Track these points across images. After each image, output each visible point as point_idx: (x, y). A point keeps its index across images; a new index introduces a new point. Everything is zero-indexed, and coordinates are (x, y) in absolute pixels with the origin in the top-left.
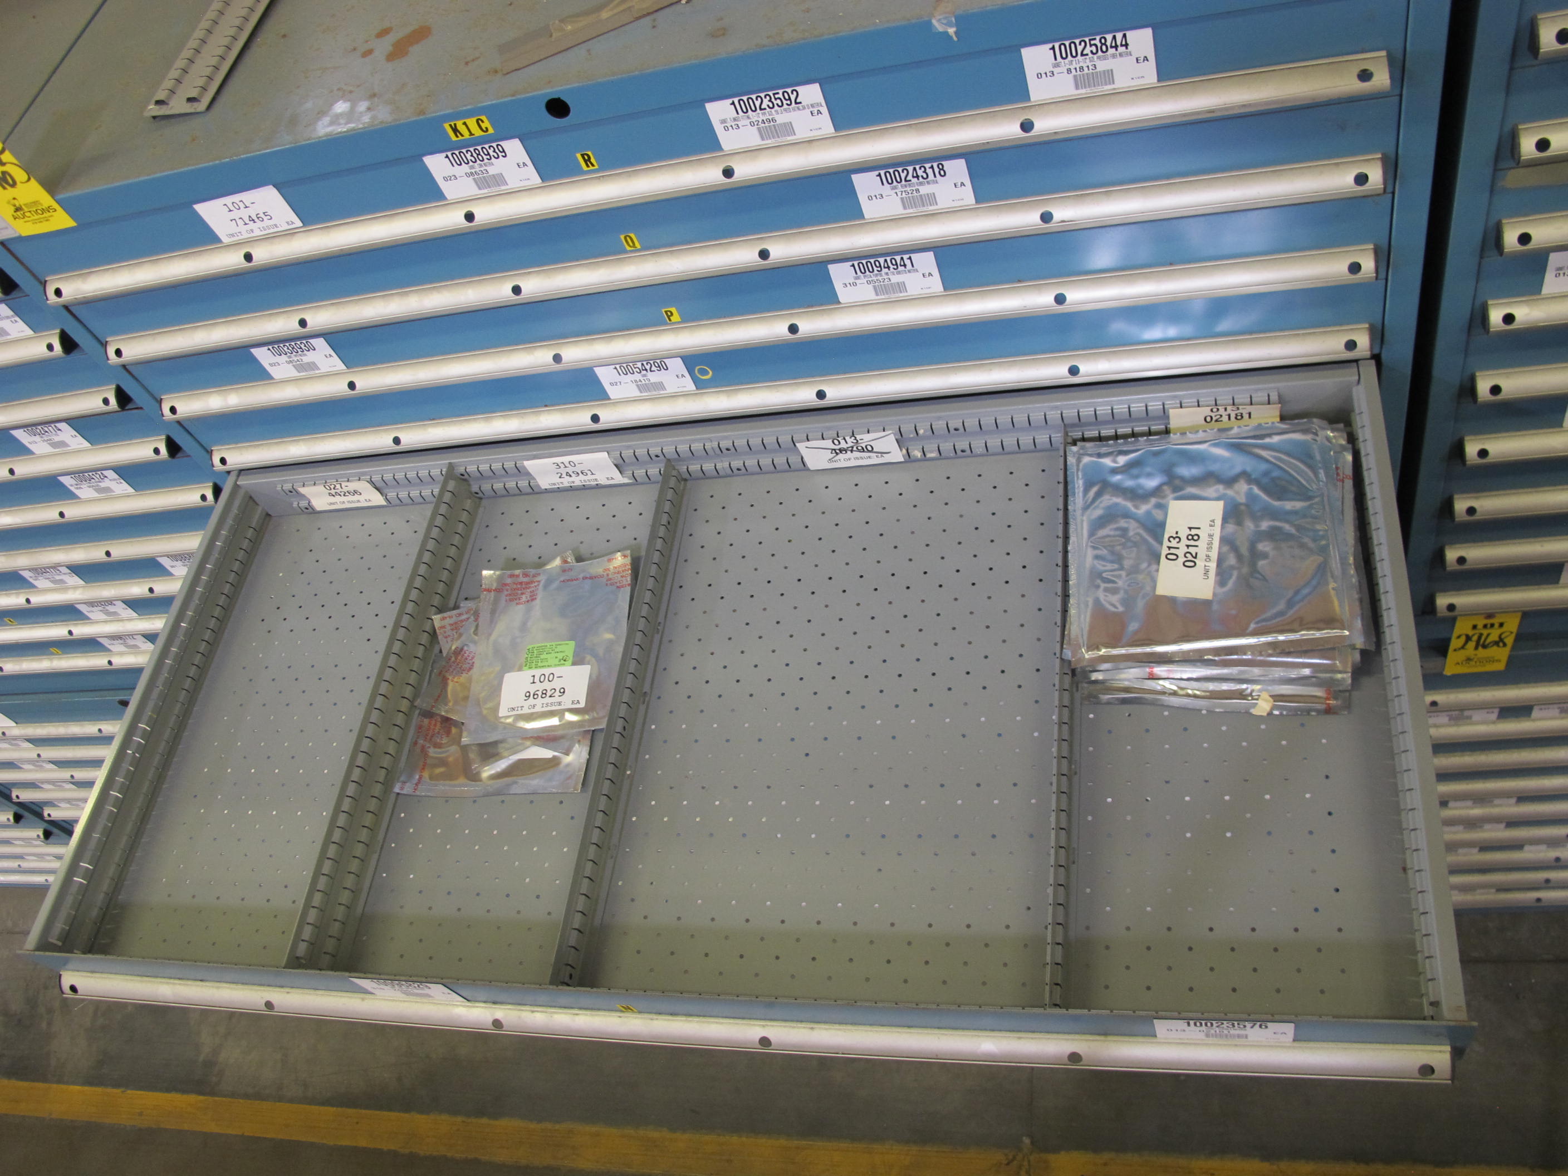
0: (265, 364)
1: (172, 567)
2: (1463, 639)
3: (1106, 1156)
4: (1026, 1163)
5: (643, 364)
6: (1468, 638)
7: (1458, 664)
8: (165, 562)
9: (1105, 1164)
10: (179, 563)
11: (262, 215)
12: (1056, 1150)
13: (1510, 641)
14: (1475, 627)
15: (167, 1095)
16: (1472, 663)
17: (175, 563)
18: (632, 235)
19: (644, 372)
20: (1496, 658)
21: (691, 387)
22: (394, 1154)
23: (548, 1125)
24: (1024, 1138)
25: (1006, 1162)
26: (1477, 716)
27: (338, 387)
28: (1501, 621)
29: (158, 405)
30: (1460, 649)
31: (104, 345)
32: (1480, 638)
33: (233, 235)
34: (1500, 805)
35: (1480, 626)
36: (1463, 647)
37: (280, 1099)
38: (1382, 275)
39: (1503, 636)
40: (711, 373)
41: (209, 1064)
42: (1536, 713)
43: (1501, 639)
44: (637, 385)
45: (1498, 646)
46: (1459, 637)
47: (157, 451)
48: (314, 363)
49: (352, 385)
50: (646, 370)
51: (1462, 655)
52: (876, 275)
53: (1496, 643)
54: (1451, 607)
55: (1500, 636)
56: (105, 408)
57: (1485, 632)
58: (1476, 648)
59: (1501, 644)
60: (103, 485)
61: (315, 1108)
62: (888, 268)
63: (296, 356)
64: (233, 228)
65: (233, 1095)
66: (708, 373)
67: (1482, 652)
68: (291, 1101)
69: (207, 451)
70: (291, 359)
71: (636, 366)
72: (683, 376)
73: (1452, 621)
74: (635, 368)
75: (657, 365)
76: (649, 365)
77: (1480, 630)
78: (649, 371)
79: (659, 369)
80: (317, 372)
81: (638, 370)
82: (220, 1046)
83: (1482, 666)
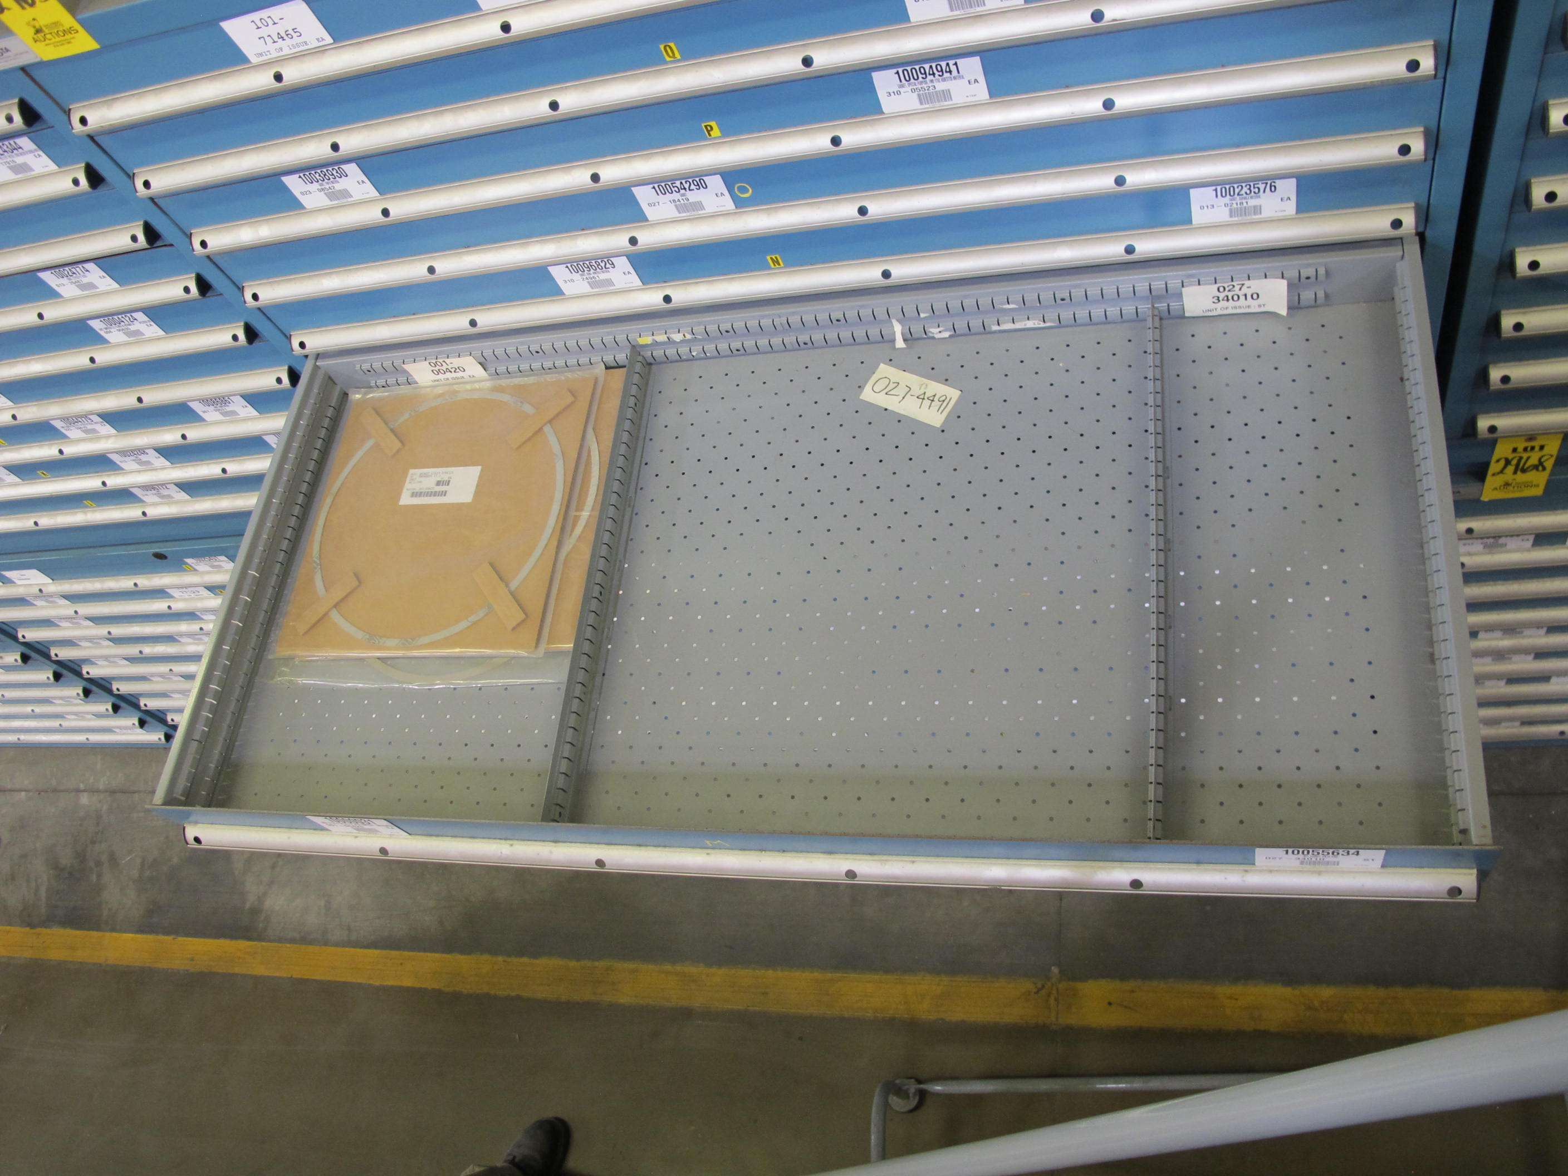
0: (296, 193)
1: (204, 412)
2: (1502, 462)
3: (1133, 984)
4: (1054, 992)
5: (681, 183)
6: (1508, 462)
7: (1496, 489)
8: (196, 406)
9: (1132, 991)
10: (212, 408)
11: (291, 32)
12: (1084, 979)
13: (1549, 464)
14: (1515, 450)
15: (217, 941)
16: (1511, 488)
17: (207, 408)
18: (672, 45)
19: (682, 191)
20: (1535, 483)
21: (730, 206)
22: (439, 993)
23: (588, 963)
24: (1053, 968)
25: (1035, 990)
26: (1512, 543)
27: (371, 215)
28: (1542, 443)
29: (187, 240)
30: (1498, 473)
31: (132, 177)
32: (1519, 461)
33: (261, 55)
34: (1530, 636)
35: (1520, 449)
36: (1502, 472)
37: (326, 943)
38: (1441, 74)
39: (1542, 460)
40: (750, 190)
41: (255, 911)
43: (1541, 463)
44: (676, 206)
45: (1537, 469)
46: (1498, 461)
47: (187, 290)
48: (346, 191)
49: (385, 213)
50: (685, 189)
51: (1500, 480)
52: (921, 83)
53: (1535, 467)
54: (1493, 429)
55: (1540, 459)
56: (134, 246)
57: (1525, 456)
58: (1515, 472)
59: (1540, 468)
60: (132, 328)
61: (359, 951)
62: (934, 74)
63: (328, 183)
64: (261, 47)
65: (280, 940)
66: (747, 191)
67: (1520, 477)
68: (336, 944)
69: (238, 288)
70: (323, 187)
71: (674, 185)
72: (722, 194)
73: (1492, 444)
74: (674, 187)
75: (696, 184)
76: (688, 183)
77: (1520, 452)
78: (688, 190)
79: (698, 187)
80: (349, 200)
81: (676, 189)
82: (265, 894)
83: (1520, 491)
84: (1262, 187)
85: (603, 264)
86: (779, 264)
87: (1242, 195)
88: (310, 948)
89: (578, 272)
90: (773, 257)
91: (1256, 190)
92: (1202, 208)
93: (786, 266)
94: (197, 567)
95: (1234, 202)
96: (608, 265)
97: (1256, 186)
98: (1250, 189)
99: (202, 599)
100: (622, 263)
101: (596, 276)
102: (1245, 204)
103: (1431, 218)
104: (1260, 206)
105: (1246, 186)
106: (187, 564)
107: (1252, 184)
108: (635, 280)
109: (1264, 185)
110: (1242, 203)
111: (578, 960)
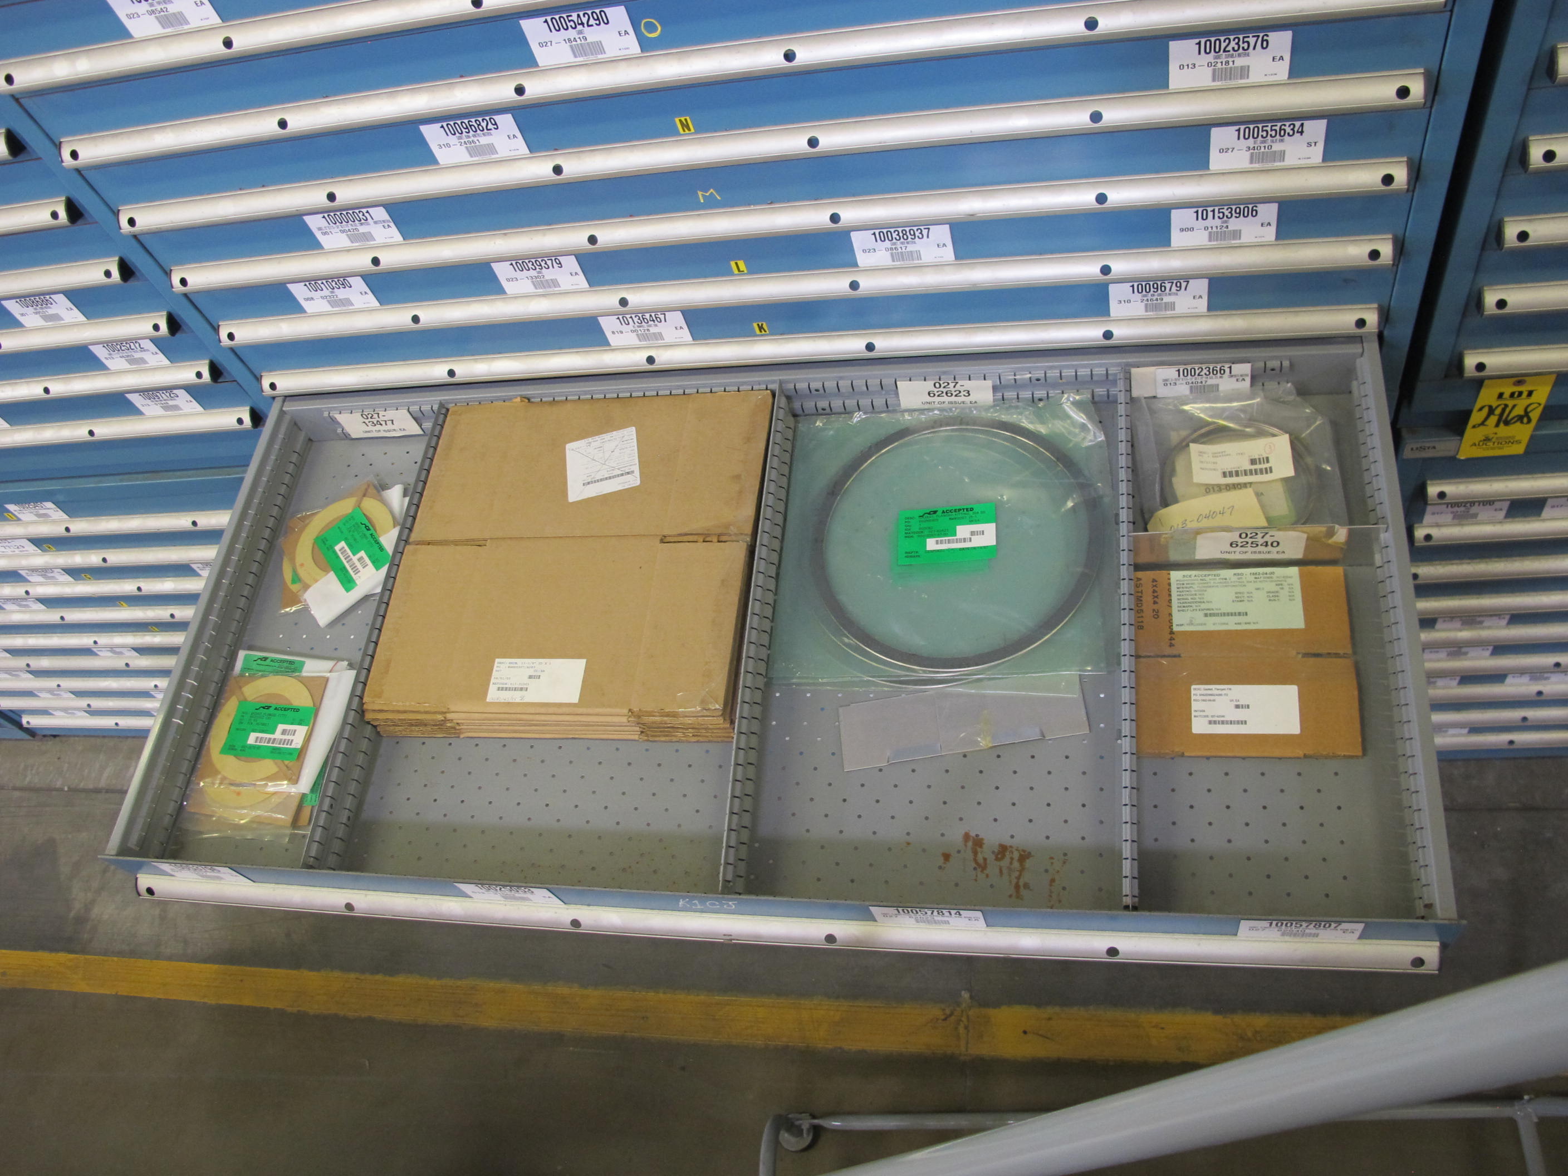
0: (122, 15)
1: (22, 315)
2: (1486, 410)
3: (1050, 1011)
4: (964, 1019)
5: (579, 16)
6: (1491, 411)
7: (1475, 444)
9: (1050, 1019)
10: (29, 308)
12: (997, 1004)
13: (1535, 415)
14: (1501, 396)
15: (34, 953)
16: (1490, 444)
17: (25, 310)
19: (579, 27)
20: (1517, 438)
21: (635, 49)
22: (282, 1013)
23: (447, 981)
24: (963, 992)
25: (943, 1017)
26: (1484, 513)
27: (211, 47)
28: (1530, 388)
30: (1479, 425)
32: (1504, 410)
34: (1489, 628)
35: (1507, 395)
36: (1483, 424)
37: (158, 957)
39: (1529, 409)
40: (659, 29)
41: (81, 920)
42: (1546, 512)
43: (1527, 413)
44: (571, 47)
45: (1522, 422)
46: (1481, 409)
48: (181, 13)
49: (228, 43)
50: (582, 24)
51: (1481, 433)
53: (1520, 418)
54: (1481, 367)
55: (1526, 410)
57: (1511, 403)
58: (1497, 425)
59: (1525, 420)
61: (196, 966)
65: (105, 953)
66: (655, 29)
67: (1503, 431)
68: (170, 958)
69: (55, 144)
70: (153, 8)
71: (570, 18)
72: (626, 33)
73: (1478, 384)
74: (569, 21)
75: (596, 17)
76: (586, 16)
77: (1506, 399)
78: (586, 25)
79: (598, 22)
80: (186, 27)
81: (572, 23)
82: (93, 902)
83: (1500, 448)
84: (1252, 41)
85: (484, 124)
86: (689, 130)
87: (1229, 51)
88: (141, 963)
89: (455, 134)
90: (683, 119)
91: (1246, 45)
92: (1182, 67)
93: (697, 132)
94: (20, 516)
95: (1219, 61)
96: (490, 126)
97: (1246, 40)
98: (1238, 44)
99: (28, 556)
100: (506, 121)
101: (475, 139)
102: (1231, 63)
103: (1439, 89)
104: (1249, 67)
105: (1234, 40)
106: (8, 511)
107: (1241, 37)
108: (520, 146)
109: (1255, 39)
110: (1227, 63)
111: (439, 978)
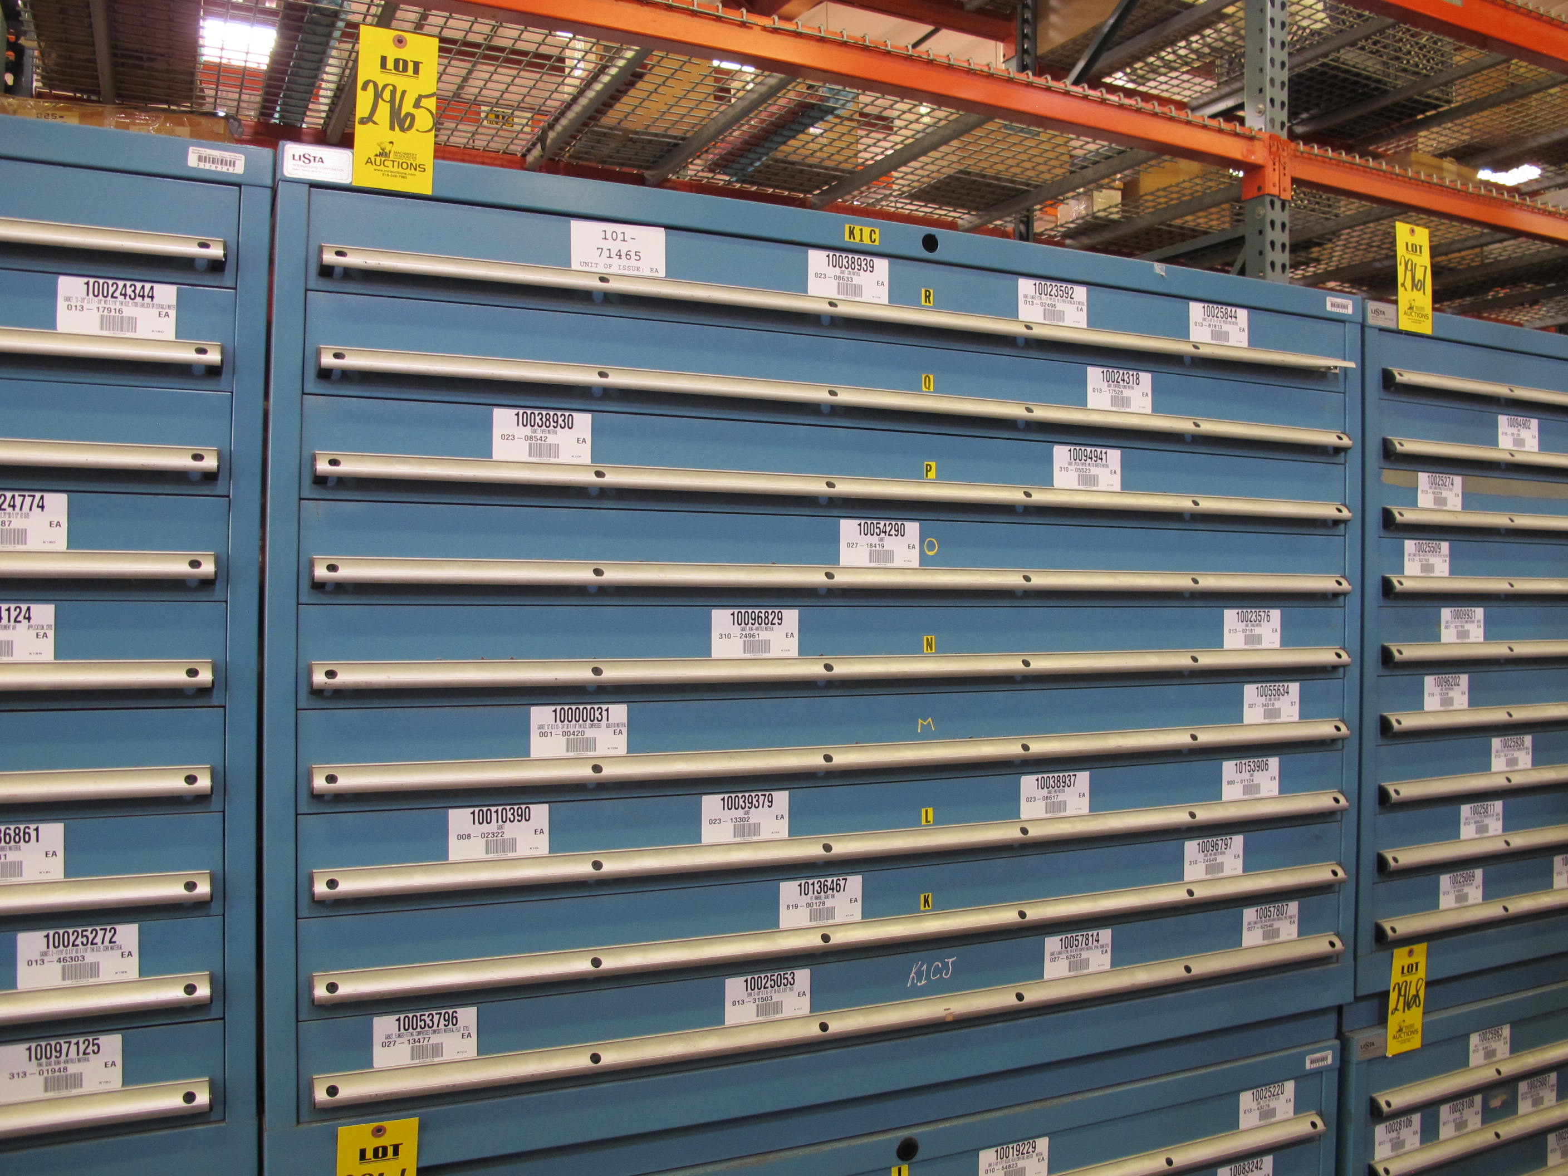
0: (497, 434)
2: (1397, 990)
5: (885, 525)
11: (632, 254)
13: (1422, 995)
14: (1403, 970)
16: (1403, 1035)
18: (931, 377)
19: (882, 535)
20: (1415, 1027)
21: (917, 561)
26: (1408, 1139)
28: (1416, 960)
30: (1395, 1010)
32: (1406, 989)
33: (587, 264)
35: (1406, 969)
39: (1418, 987)
40: (937, 548)
43: (1418, 993)
46: (1394, 989)
48: (557, 447)
50: (885, 532)
52: (1082, 464)
54: (1393, 930)
59: (1417, 1001)
62: (1091, 458)
63: (543, 433)
64: (593, 256)
66: (933, 549)
71: (876, 527)
72: (912, 548)
74: (875, 530)
76: (890, 526)
77: (1405, 974)
78: (886, 535)
79: (895, 534)
80: (554, 460)
81: (877, 532)
83: (1408, 1041)
85: (771, 618)
86: (931, 650)
89: (740, 625)
90: (929, 638)
91: (1259, 618)
93: (936, 652)
95: (1248, 627)
96: (776, 621)
97: (1259, 612)
100: (791, 617)
101: (757, 633)
104: (1262, 635)
105: (1254, 612)
108: (794, 650)
109: (1264, 613)
110: (1252, 630)
